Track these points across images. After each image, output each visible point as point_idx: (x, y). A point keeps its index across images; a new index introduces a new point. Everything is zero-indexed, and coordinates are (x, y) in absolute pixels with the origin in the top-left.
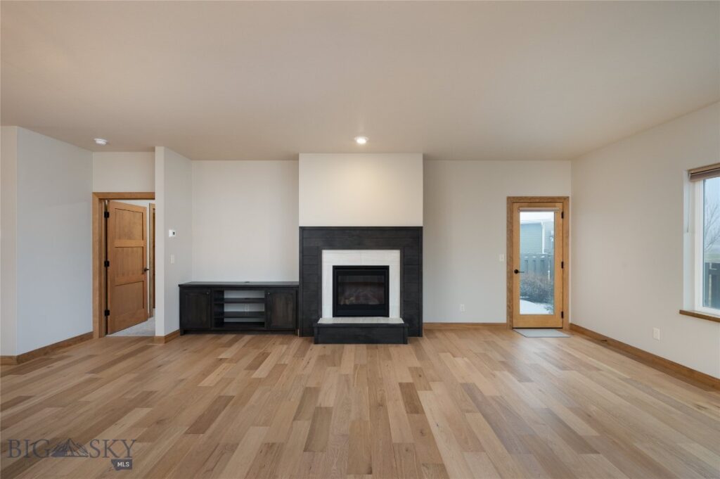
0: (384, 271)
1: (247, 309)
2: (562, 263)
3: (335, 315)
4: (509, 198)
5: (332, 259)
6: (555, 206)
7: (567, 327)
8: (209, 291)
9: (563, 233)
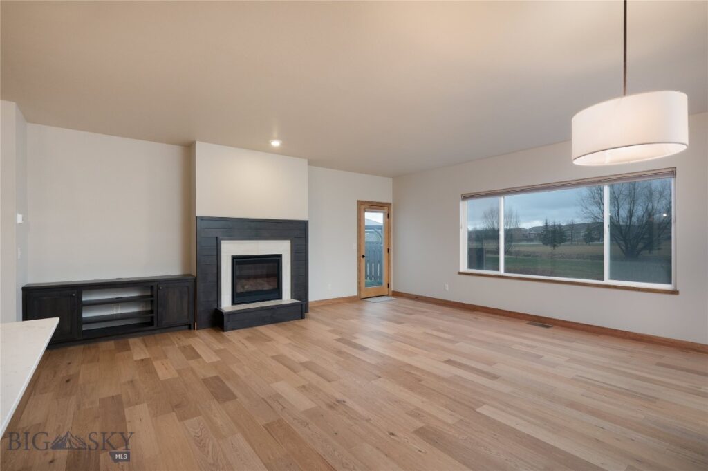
0: (277, 259)
1: (118, 311)
2: (388, 250)
3: (234, 303)
4: (358, 201)
5: (231, 249)
6: (384, 209)
7: (391, 294)
8: (76, 291)
9: (388, 228)
